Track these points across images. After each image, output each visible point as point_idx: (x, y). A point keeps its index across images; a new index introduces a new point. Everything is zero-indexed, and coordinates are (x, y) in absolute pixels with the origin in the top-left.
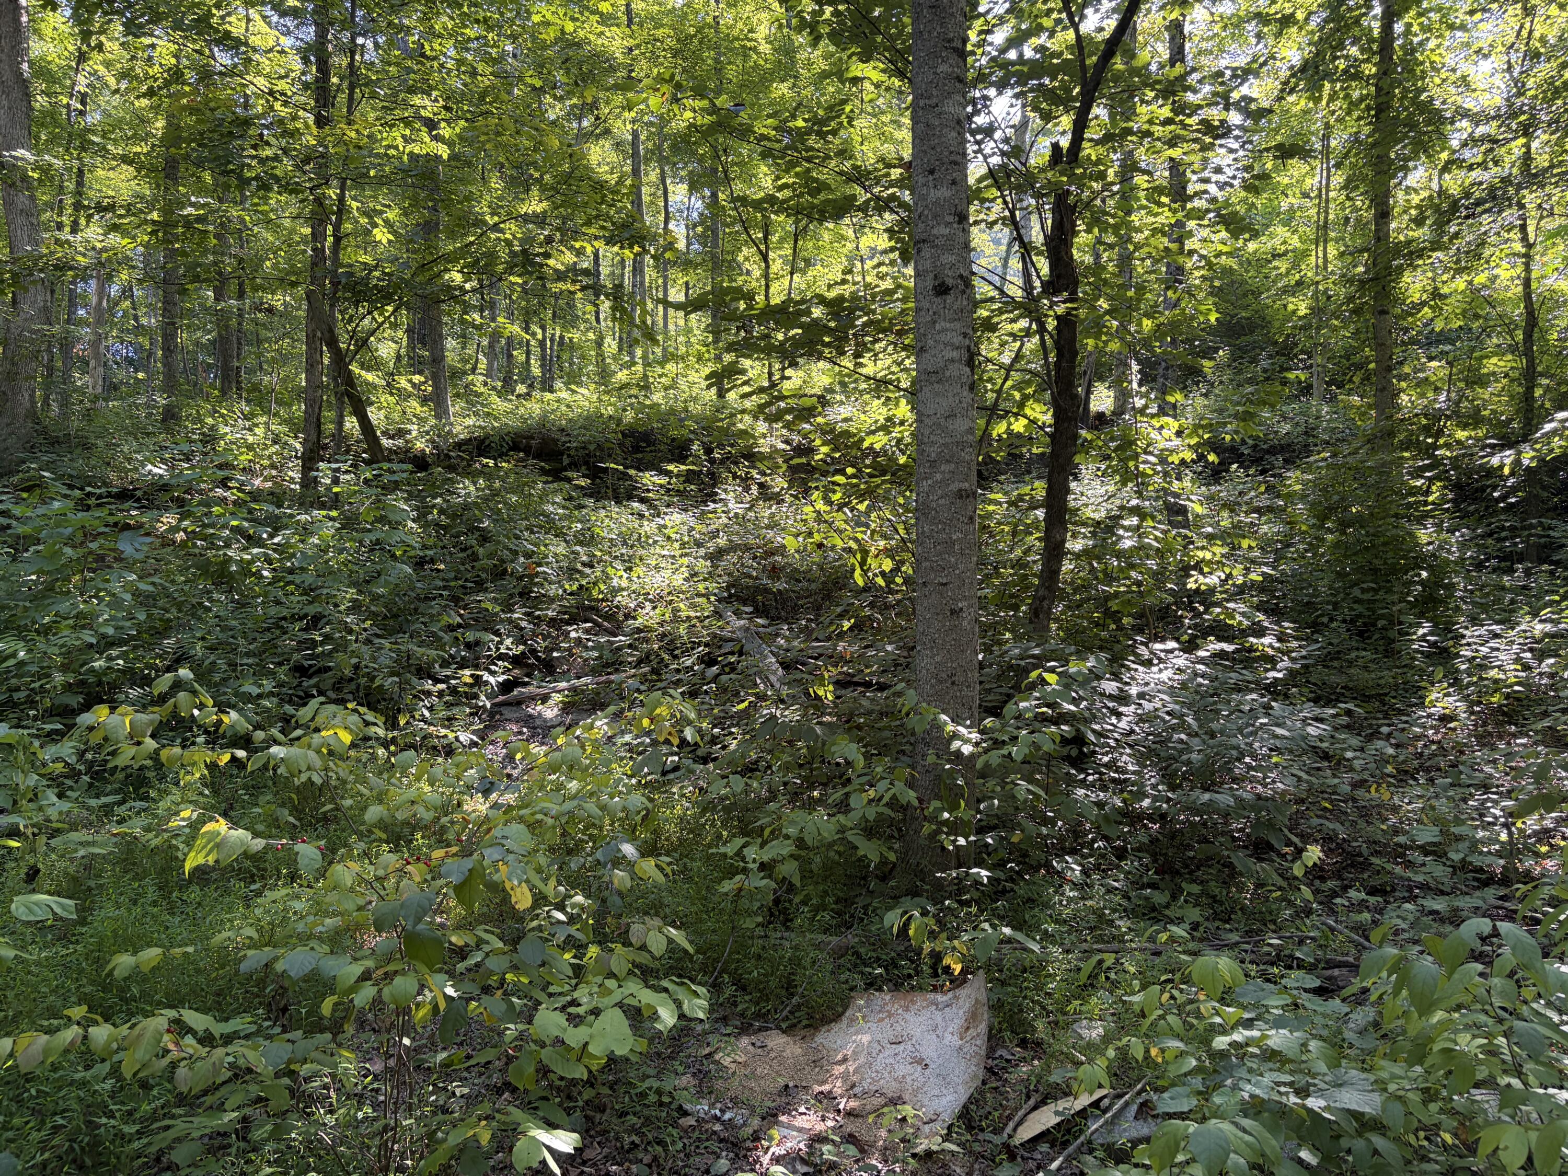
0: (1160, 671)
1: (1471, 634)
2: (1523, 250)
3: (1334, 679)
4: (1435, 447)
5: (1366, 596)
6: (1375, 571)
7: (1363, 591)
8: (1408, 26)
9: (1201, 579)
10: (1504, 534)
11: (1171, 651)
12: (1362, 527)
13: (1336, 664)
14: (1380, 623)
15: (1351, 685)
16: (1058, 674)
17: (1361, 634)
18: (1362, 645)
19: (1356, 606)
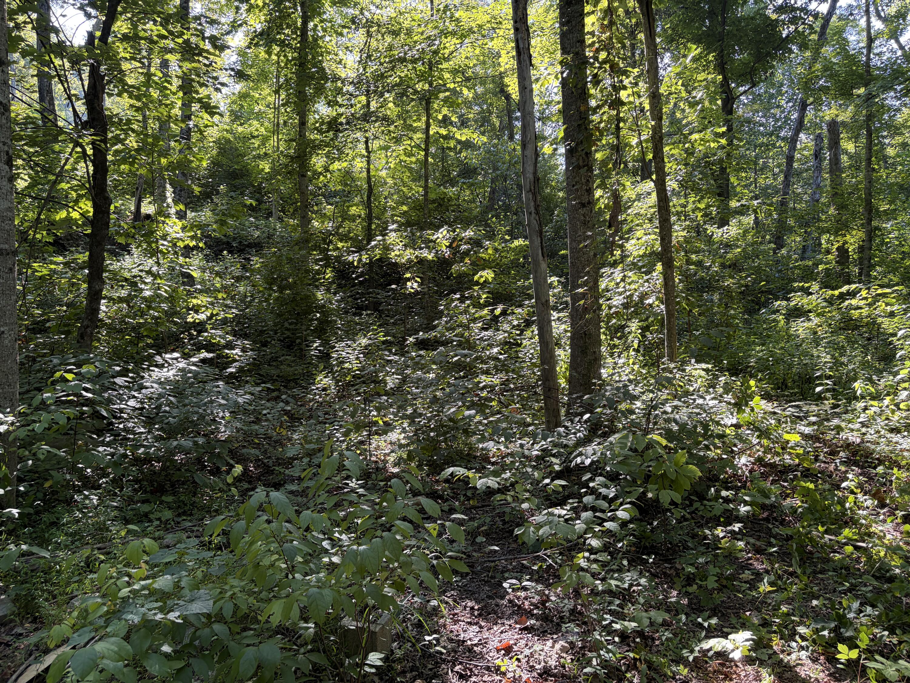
0: (168, 371)
1: (339, 346)
2: (366, 154)
4: (328, 250)
5: (291, 327)
8: (316, 26)
9: (196, 316)
10: (358, 296)
11: (176, 359)
13: (274, 363)
14: (298, 341)
16: (75, 374)
17: (288, 347)
18: (288, 353)
19: (285, 332)
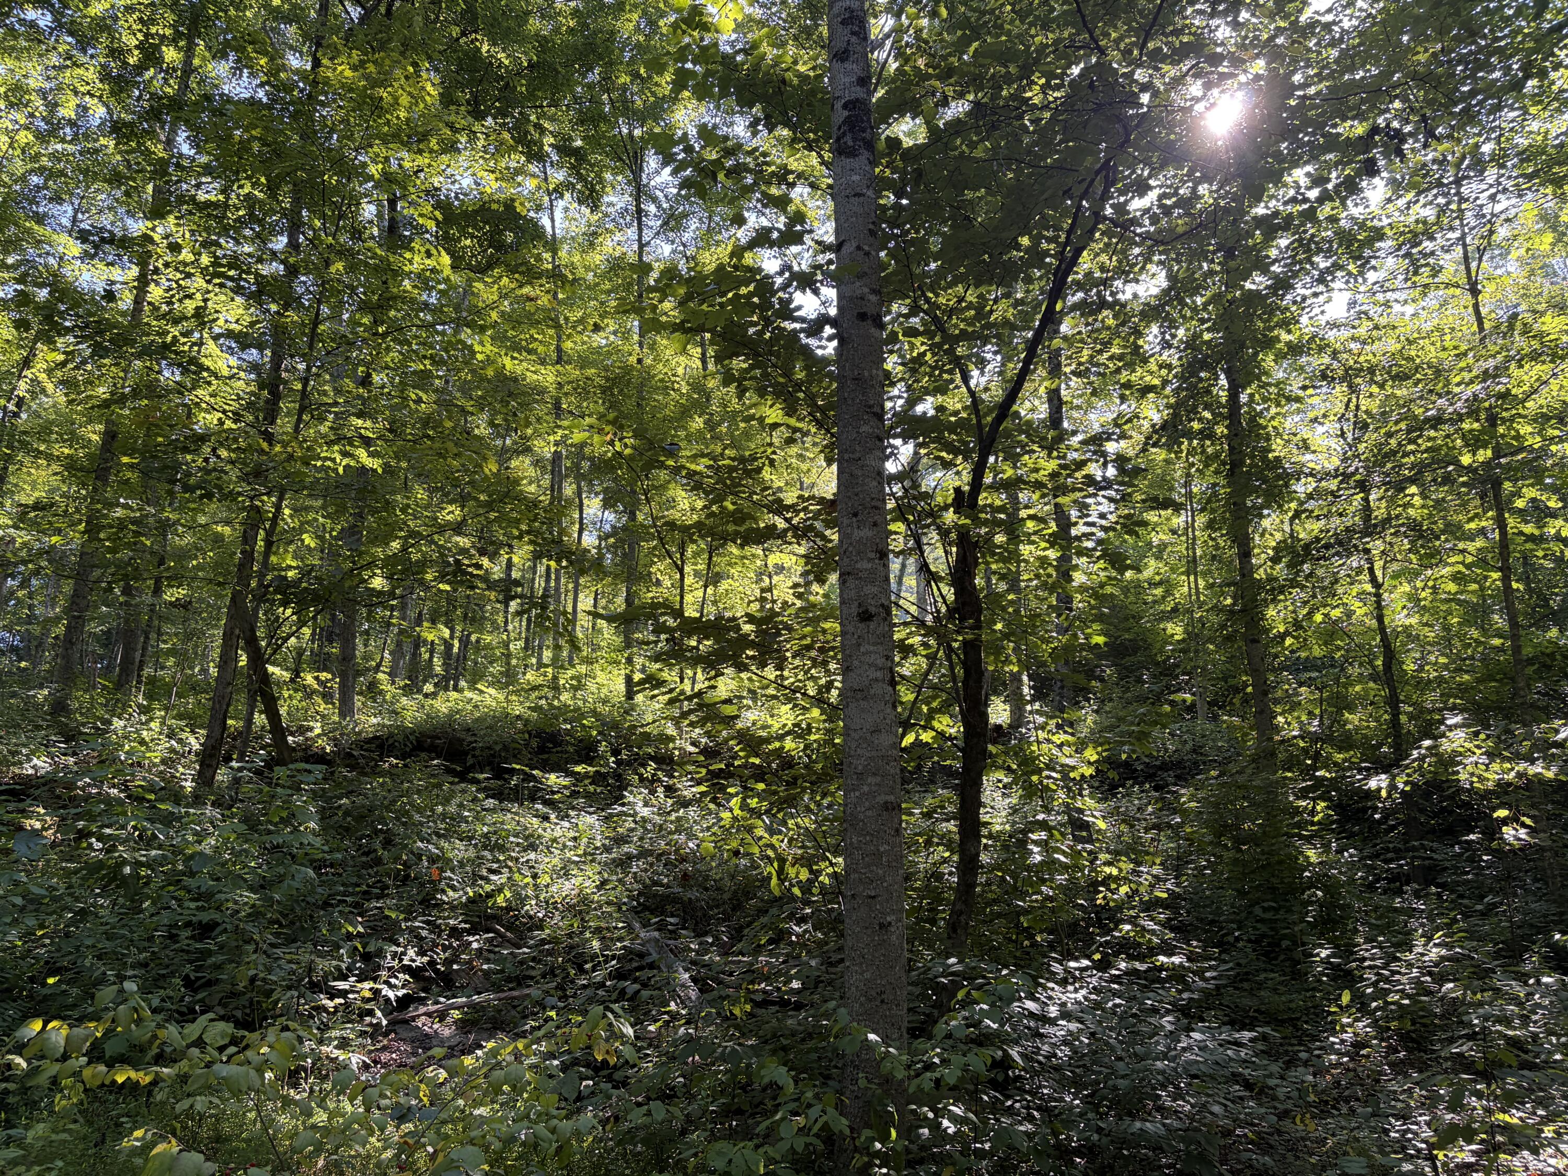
0: (1076, 991)
2: (1373, 590)
3: (1247, 1002)
4: (1315, 768)
5: (1268, 915)
6: (1273, 889)
7: (1265, 910)
9: (1109, 895)
10: (1390, 855)
11: (1086, 969)
12: (1257, 845)
13: (1246, 985)
14: (1285, 943)
15: (1263, 1008)
17: (1266, 954)
18: (1269, 967)
19: (1259, 925)
